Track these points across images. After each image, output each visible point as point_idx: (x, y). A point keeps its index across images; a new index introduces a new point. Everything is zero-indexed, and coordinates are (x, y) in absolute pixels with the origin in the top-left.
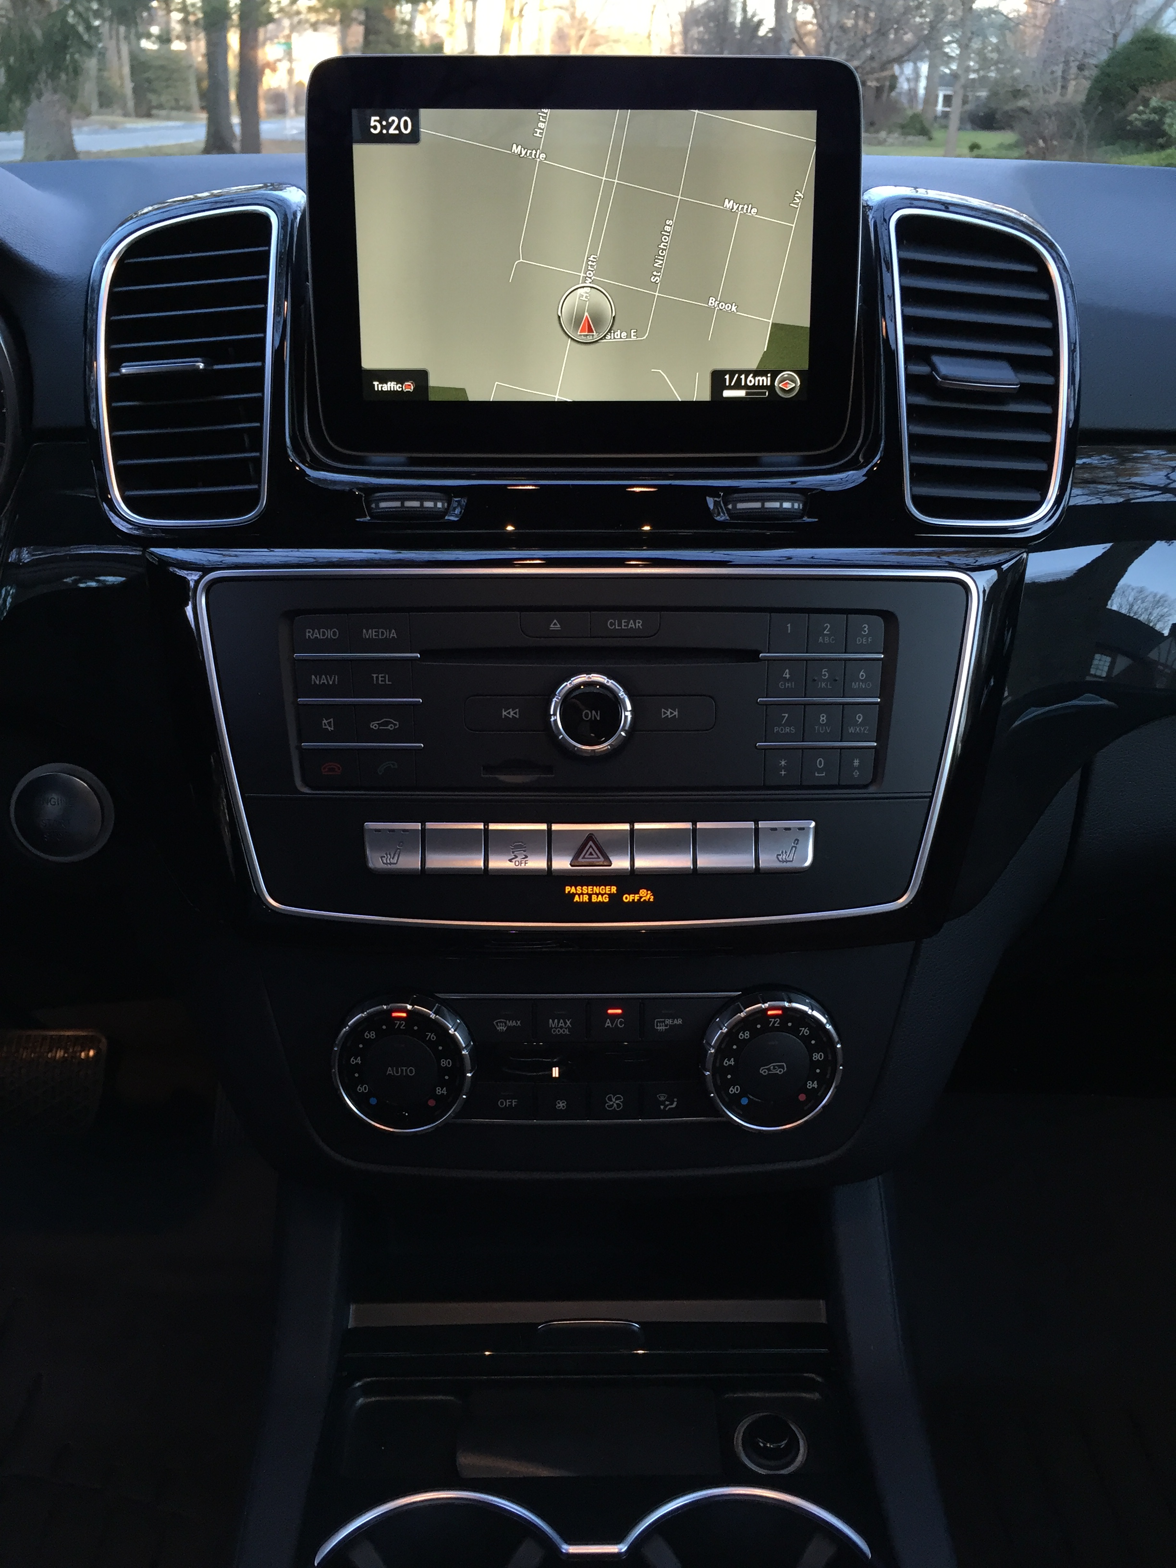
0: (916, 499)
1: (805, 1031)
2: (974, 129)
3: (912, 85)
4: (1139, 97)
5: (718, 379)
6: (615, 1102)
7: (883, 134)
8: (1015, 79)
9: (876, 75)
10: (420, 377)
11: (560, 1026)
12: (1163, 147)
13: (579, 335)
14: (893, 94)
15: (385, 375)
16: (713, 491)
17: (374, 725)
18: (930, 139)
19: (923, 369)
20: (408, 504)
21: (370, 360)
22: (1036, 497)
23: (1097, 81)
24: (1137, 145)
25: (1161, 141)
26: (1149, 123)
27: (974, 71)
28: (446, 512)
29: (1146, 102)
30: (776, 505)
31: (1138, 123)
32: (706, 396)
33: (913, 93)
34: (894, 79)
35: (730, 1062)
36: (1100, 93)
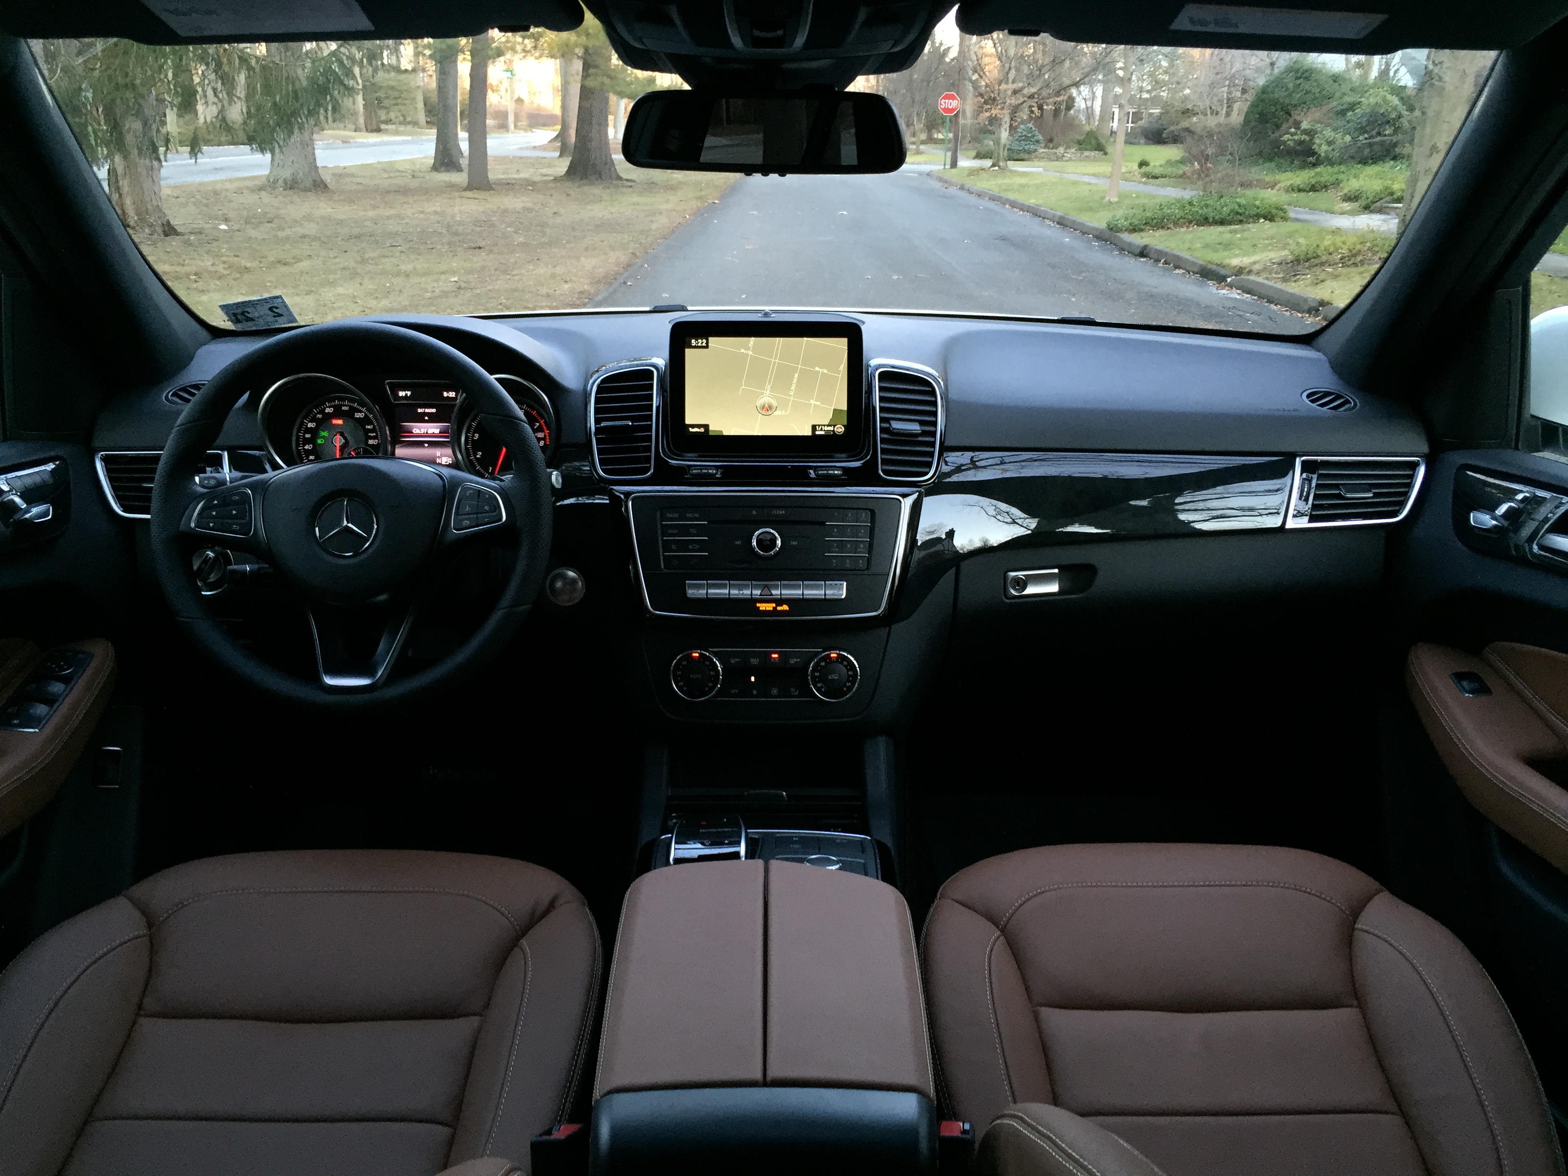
0: (883, 471)
1: (845, 663)
2: (1146, 144)
3: (1089, 104)
4: (1291, 120)
5: (814, 428)
6: (775, 691)
7: (1061, 150)
8: (1186, 98)
9: (1051, 100)
10: (706, 427)
11: (754, 661)
12: (1314, 165)
13: (764, 412)
14: (1072, 112)
15: (693, 426)
16: (811, 467)
17: (690, 547)
18: (1106, 154)
19: (886, 425)
20: (703, 471)
21: (688, 421)
22: (926, 470)
23: (1254, 105)
24: (1292, 163)
25: (1311, 159)
26: (1301, 143)
27: (1148, 92)
28: (717, 473)
29: (1297, 125)
30: (832, 472)
31: (1291, 143)
32: (810, 434)
33: (1089, 112)
34: (1071, 100)
35: (817, 674)
36: (1258, 116)
